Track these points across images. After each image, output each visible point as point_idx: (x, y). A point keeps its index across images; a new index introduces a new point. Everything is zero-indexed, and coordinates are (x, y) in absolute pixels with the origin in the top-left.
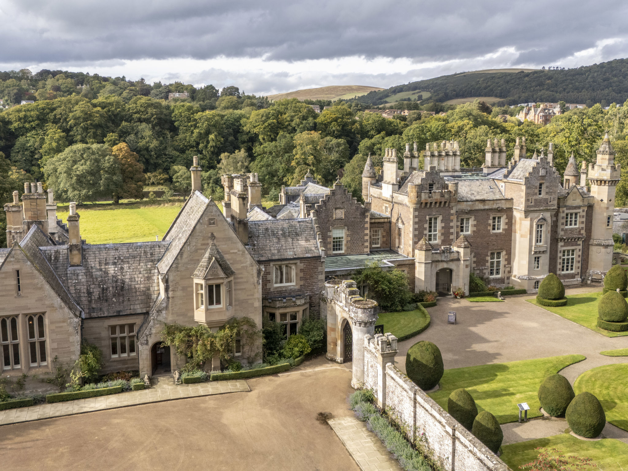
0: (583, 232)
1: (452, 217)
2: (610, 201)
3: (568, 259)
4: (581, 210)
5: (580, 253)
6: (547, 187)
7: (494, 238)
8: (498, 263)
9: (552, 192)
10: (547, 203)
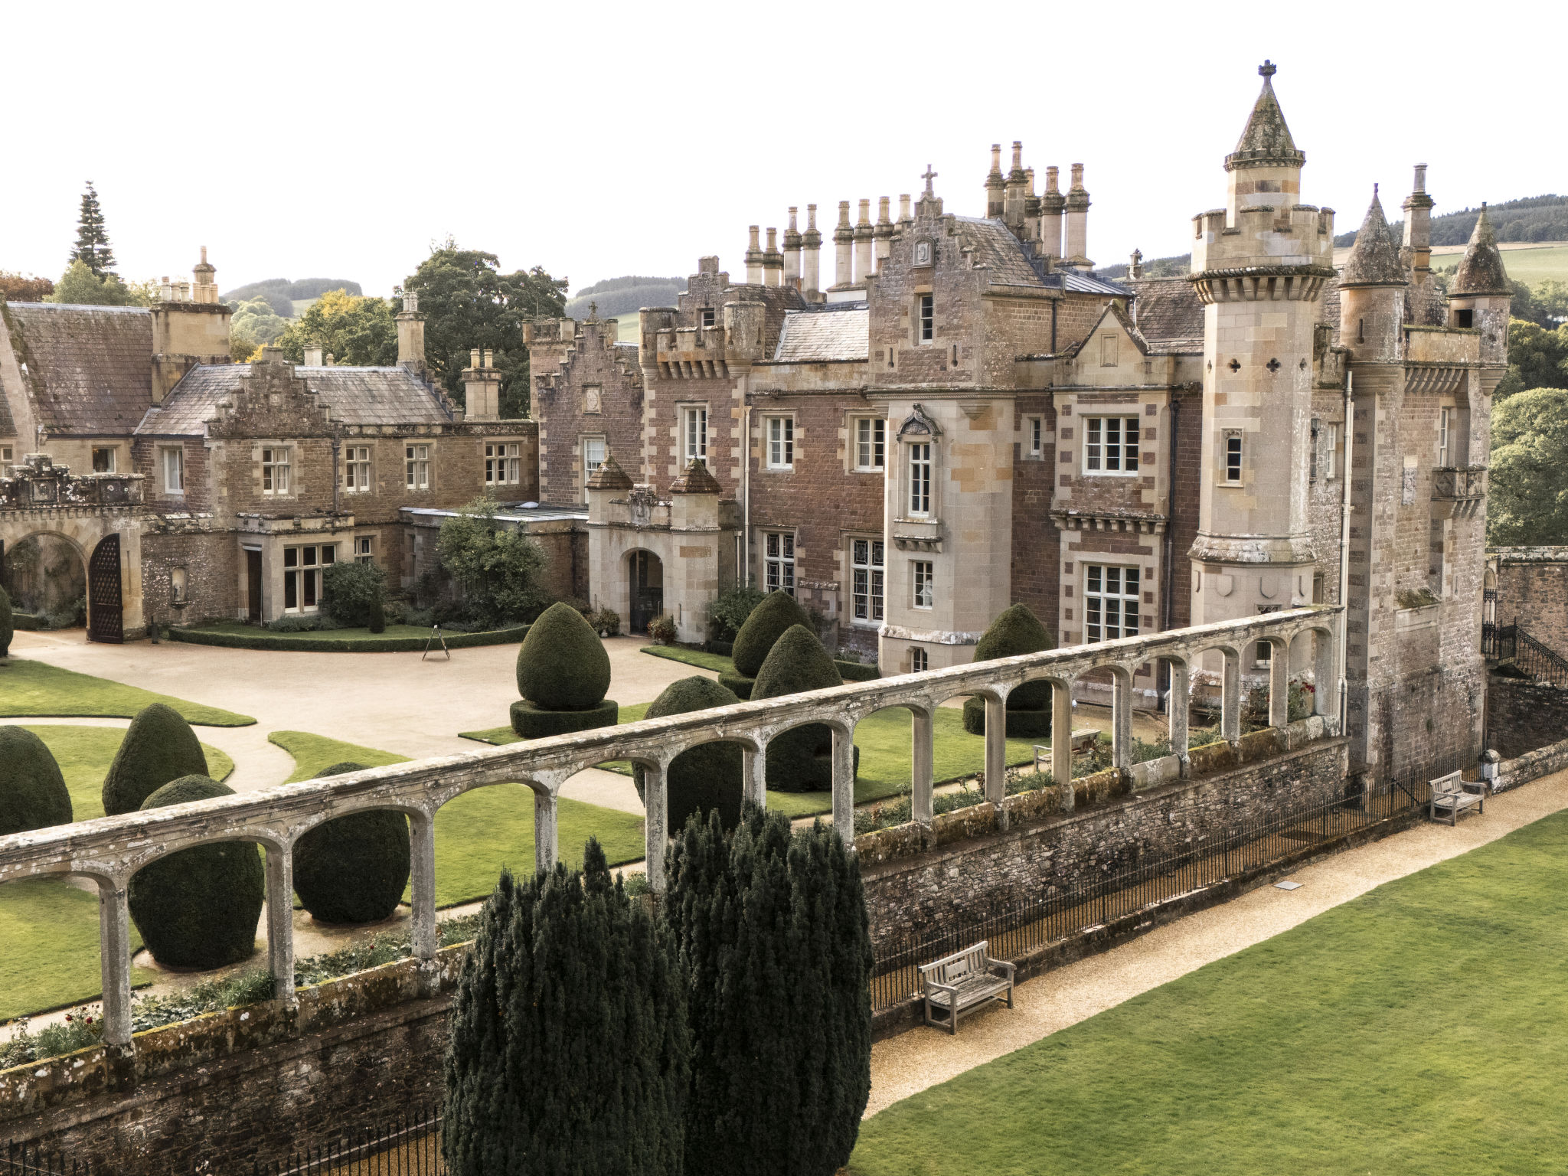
1: (734, 410)
3: (1113, 604)
5: (1151, 585)
6: (941, 309)
8: (879, 576)
9: (958, 327)
10: (944, 368)
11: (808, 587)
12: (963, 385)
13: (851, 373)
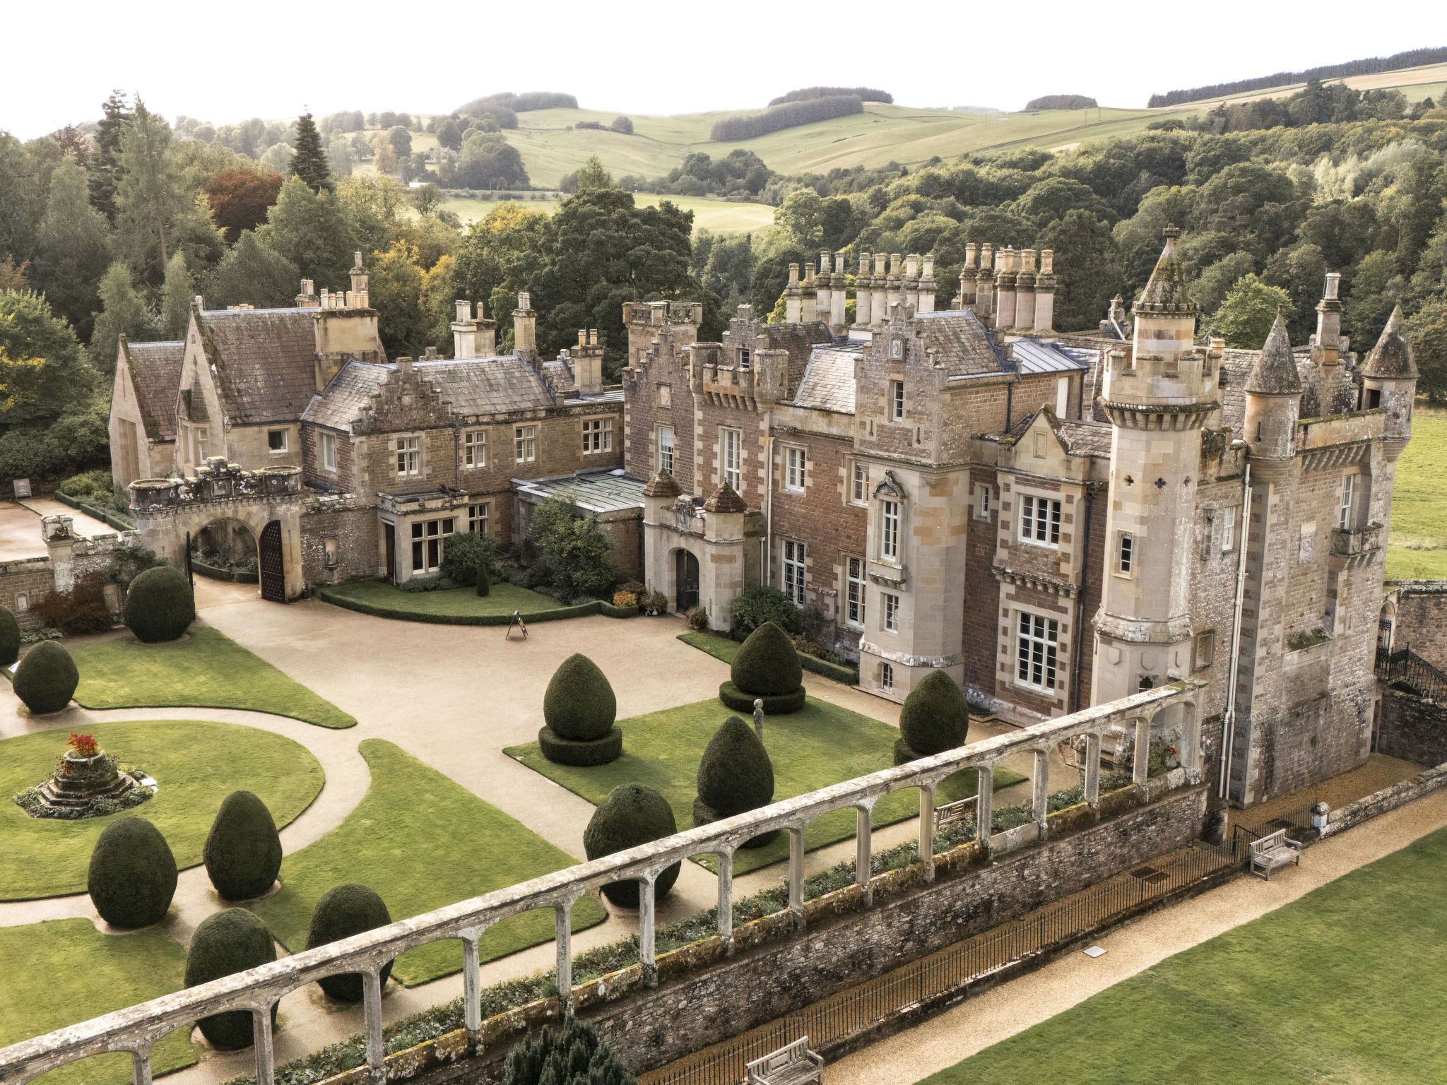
1: (761, 440)
3: (1038, 646)
4: (1062, 496)
5: (1068, 637)
6: (909, 396)
7: (851, 520)
9: (922, 413)
10: (910, 445)
11: (814, 590)
12: (924, 461)
13: (850, 424)
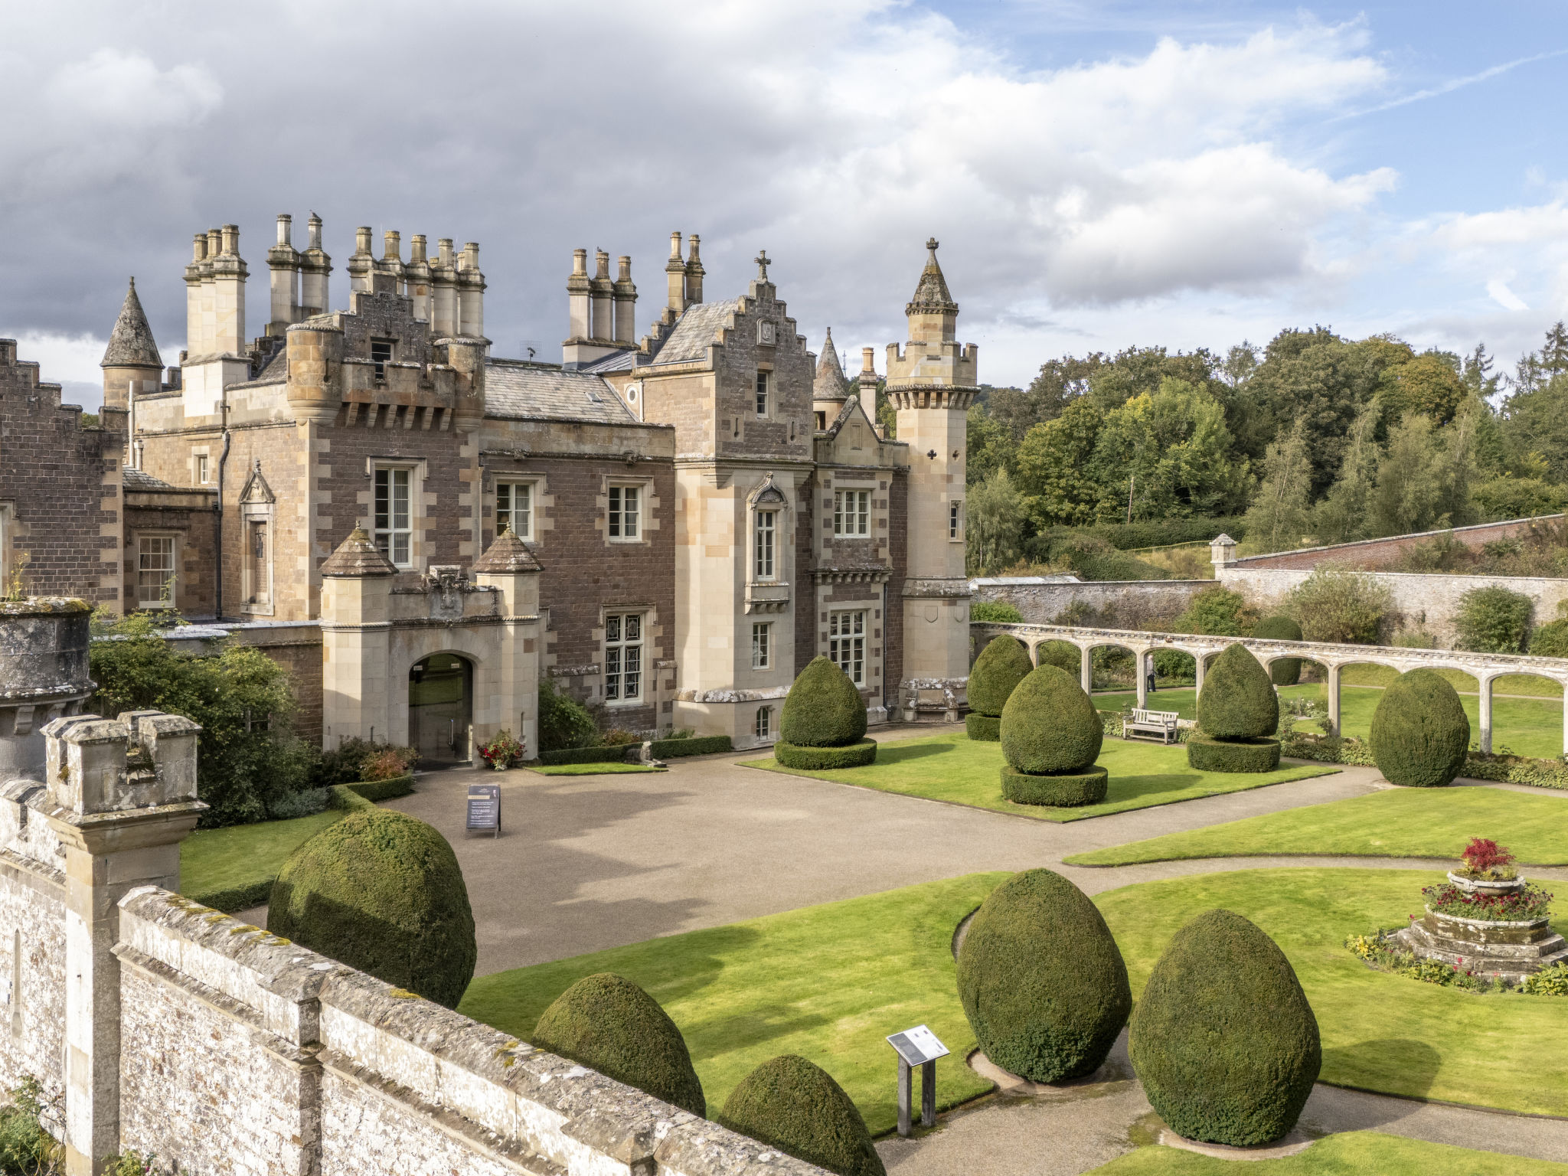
0: (884, 553)
1: (464, 474)
2: (955, 456)
3: (846, 643)
4: (874, 484)
5: (879, 623)
6: (781, 387)
7: (617, 562)
8: (633, 652)
9: (796, 406)
10: (784, 442)
12: (800, 458)
